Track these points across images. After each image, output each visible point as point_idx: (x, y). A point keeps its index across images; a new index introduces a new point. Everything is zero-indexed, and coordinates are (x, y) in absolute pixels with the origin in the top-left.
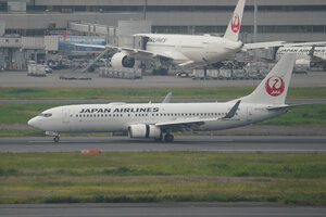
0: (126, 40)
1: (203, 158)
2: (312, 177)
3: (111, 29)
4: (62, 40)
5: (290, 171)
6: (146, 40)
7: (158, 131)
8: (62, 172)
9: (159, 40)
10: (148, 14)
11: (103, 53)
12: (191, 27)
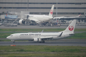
0: (23, 16)
1: (43, 47)
2: (71, 52)
3: (19, 13)
4: (6, 16)
5: (66, 50)
6: (28, 16)
7: (41, 40)
8: (6, 51)
9: (32, 16)
10: (29, 9)
11: (17, 19)
12: (40, 13)
